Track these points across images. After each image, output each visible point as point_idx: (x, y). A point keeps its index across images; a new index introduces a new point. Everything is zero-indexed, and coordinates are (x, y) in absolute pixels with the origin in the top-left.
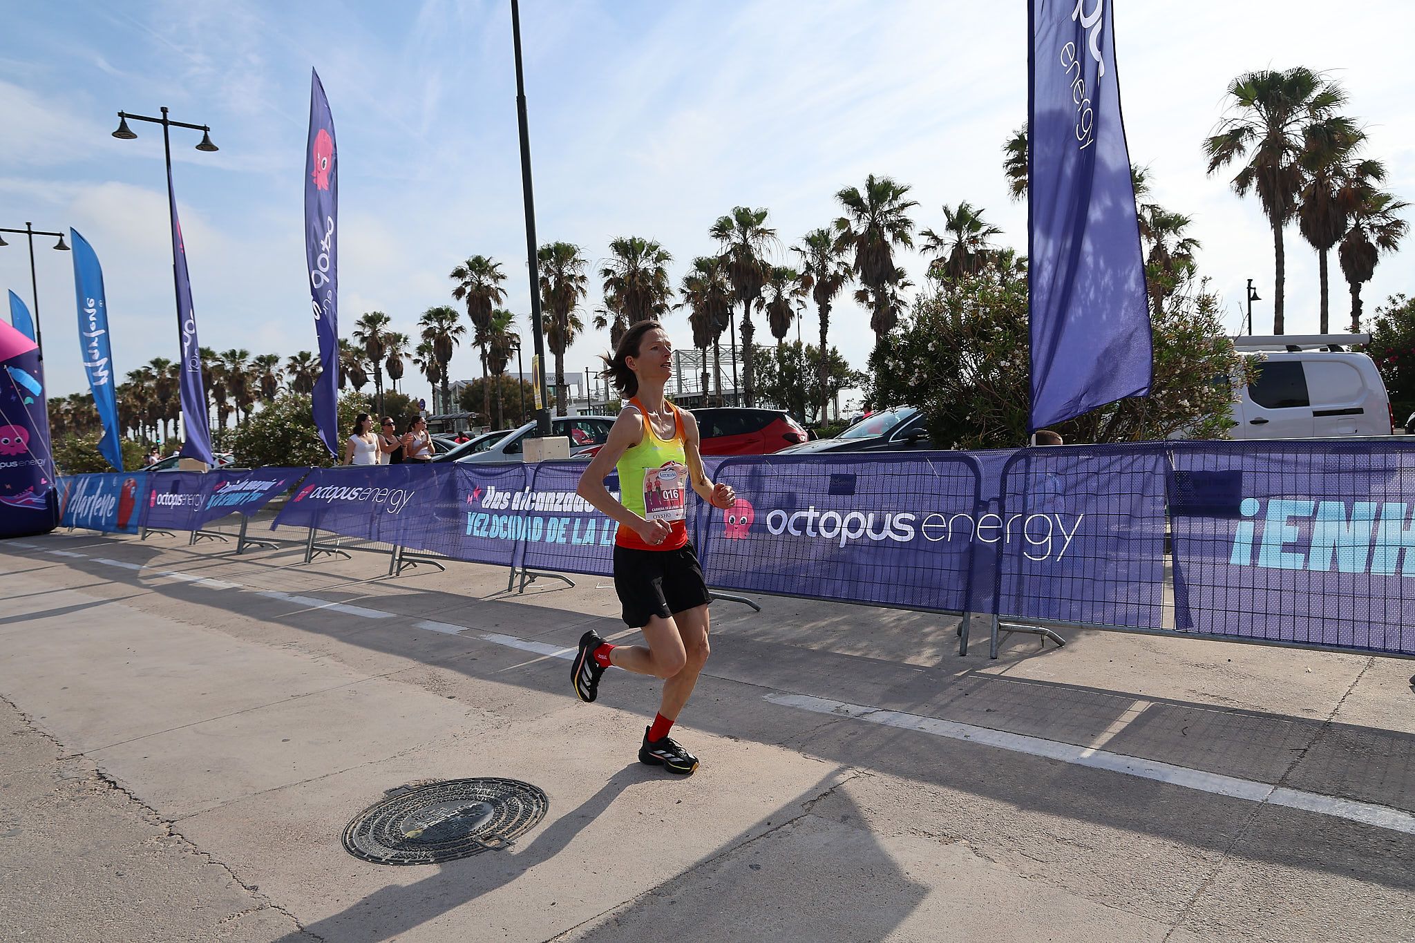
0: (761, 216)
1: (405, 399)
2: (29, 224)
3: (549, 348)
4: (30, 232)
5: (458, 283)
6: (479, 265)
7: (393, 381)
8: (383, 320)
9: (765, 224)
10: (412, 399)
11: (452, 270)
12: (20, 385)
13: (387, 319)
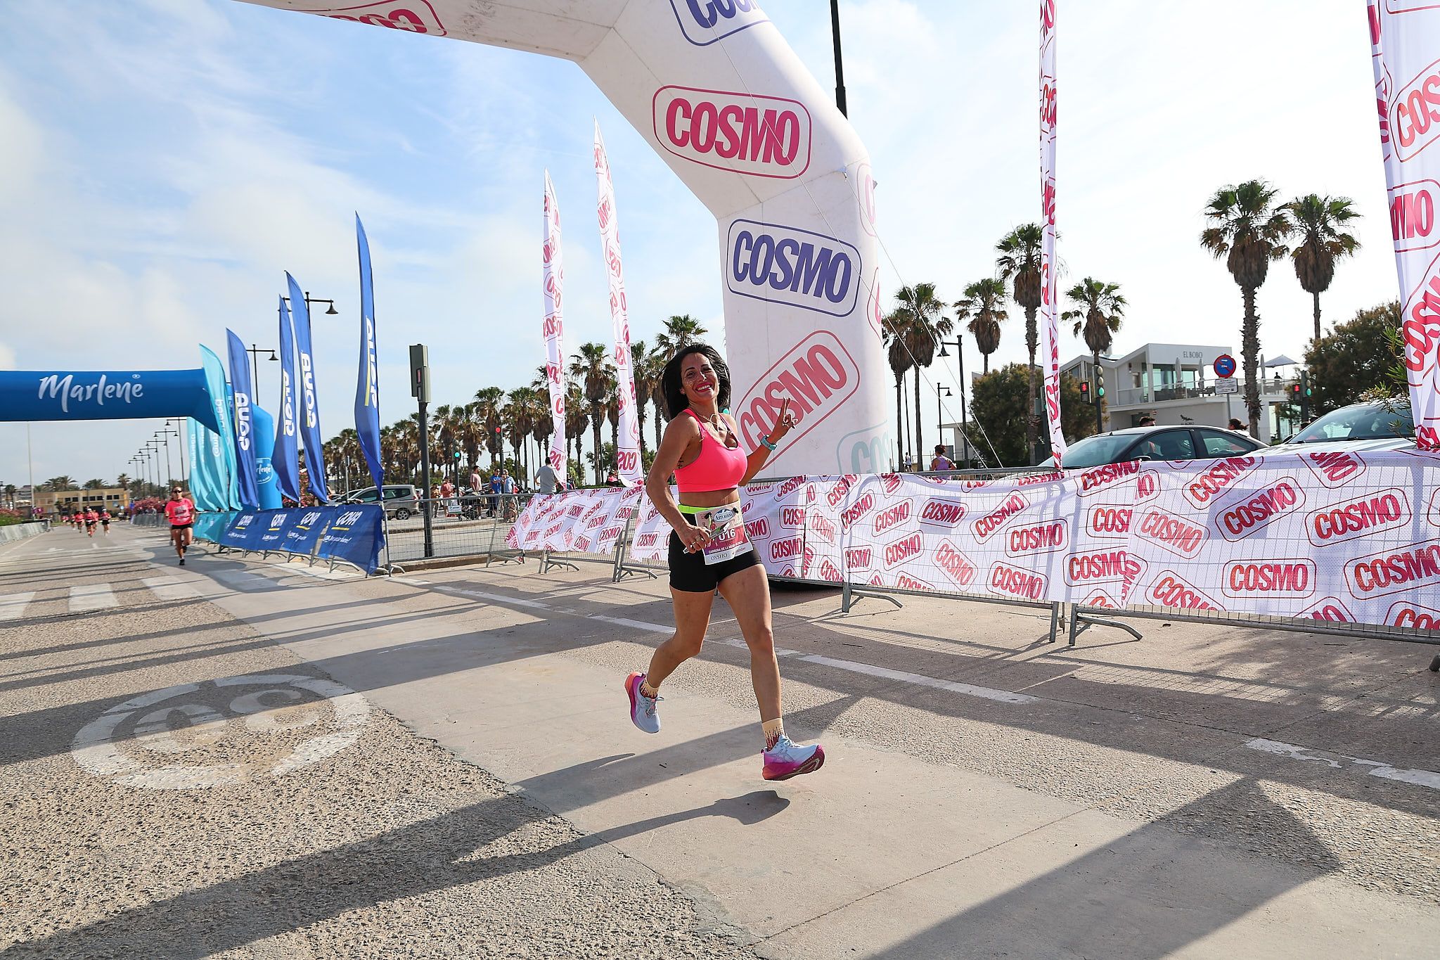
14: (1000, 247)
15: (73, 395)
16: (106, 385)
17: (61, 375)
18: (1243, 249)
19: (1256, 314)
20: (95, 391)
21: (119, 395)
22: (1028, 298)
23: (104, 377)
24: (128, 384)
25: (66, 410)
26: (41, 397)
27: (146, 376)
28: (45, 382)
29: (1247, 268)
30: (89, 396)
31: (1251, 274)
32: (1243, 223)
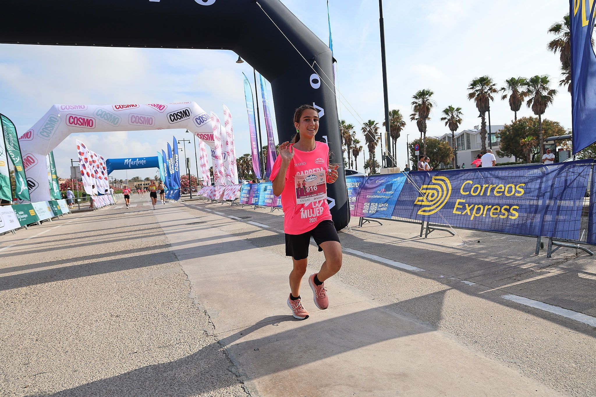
14: (414, 98)
15: (131, 164)
16: (138, 161)
17: (129, 159)
18: (480, 99)
19: (485, 121)
20: (136, 162)
21: (141, 163)
22: (422, 115)
23: (138, 159)
24: (143, 161)
25: (130, 167)
26: (125, 164)
27: (147, 158)
28: (125, 160)
29: (481, 106)
30: (135, 164)
31: (483, 108)
32: (482, 90)
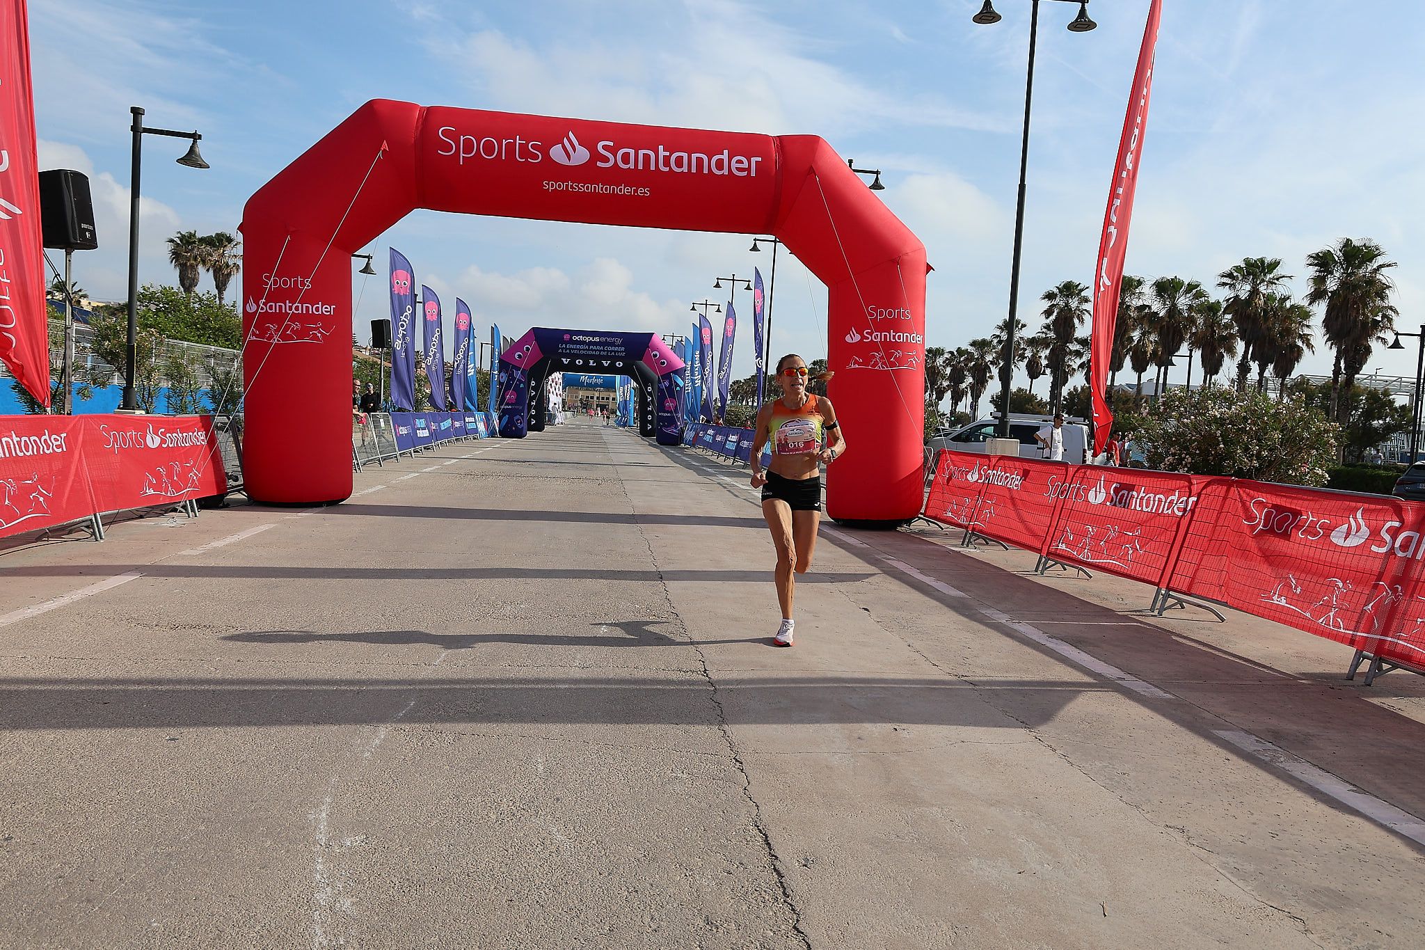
0: (1275, 265)
1: (1034, 397)
2: (734, 275)
3: (1130, 365)
4: (733, 280)
5: (1046, 304)
6: (1069, 289)
7: (1030, 380)
8: (1020, 326)
9: (1278, 271)
10: (1039, 399)
11: (1043, 293)
12: (675, 382)
13: (1024, 326)
